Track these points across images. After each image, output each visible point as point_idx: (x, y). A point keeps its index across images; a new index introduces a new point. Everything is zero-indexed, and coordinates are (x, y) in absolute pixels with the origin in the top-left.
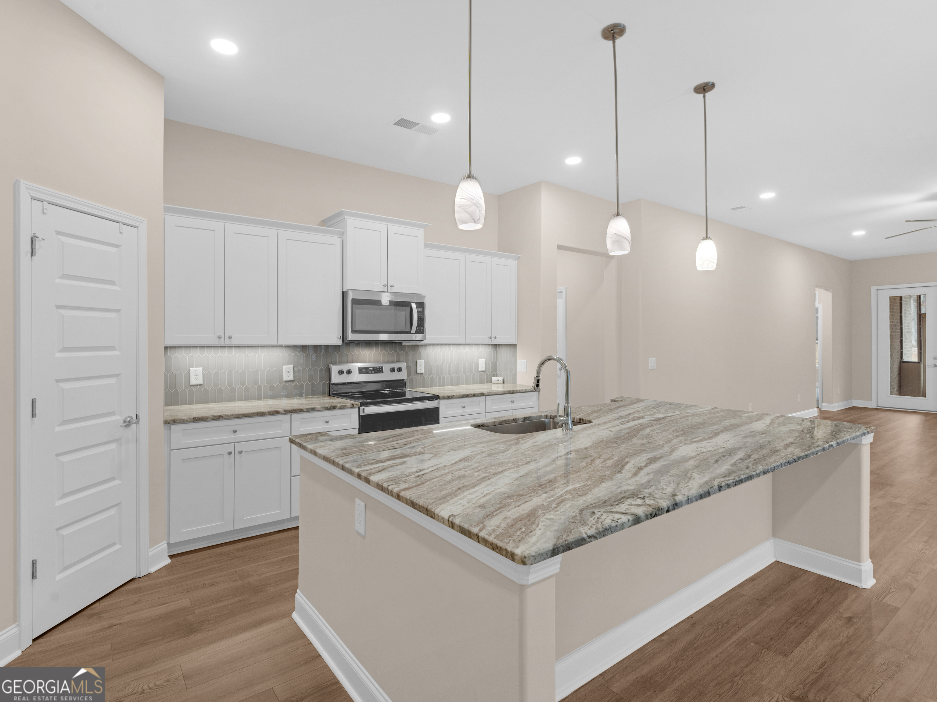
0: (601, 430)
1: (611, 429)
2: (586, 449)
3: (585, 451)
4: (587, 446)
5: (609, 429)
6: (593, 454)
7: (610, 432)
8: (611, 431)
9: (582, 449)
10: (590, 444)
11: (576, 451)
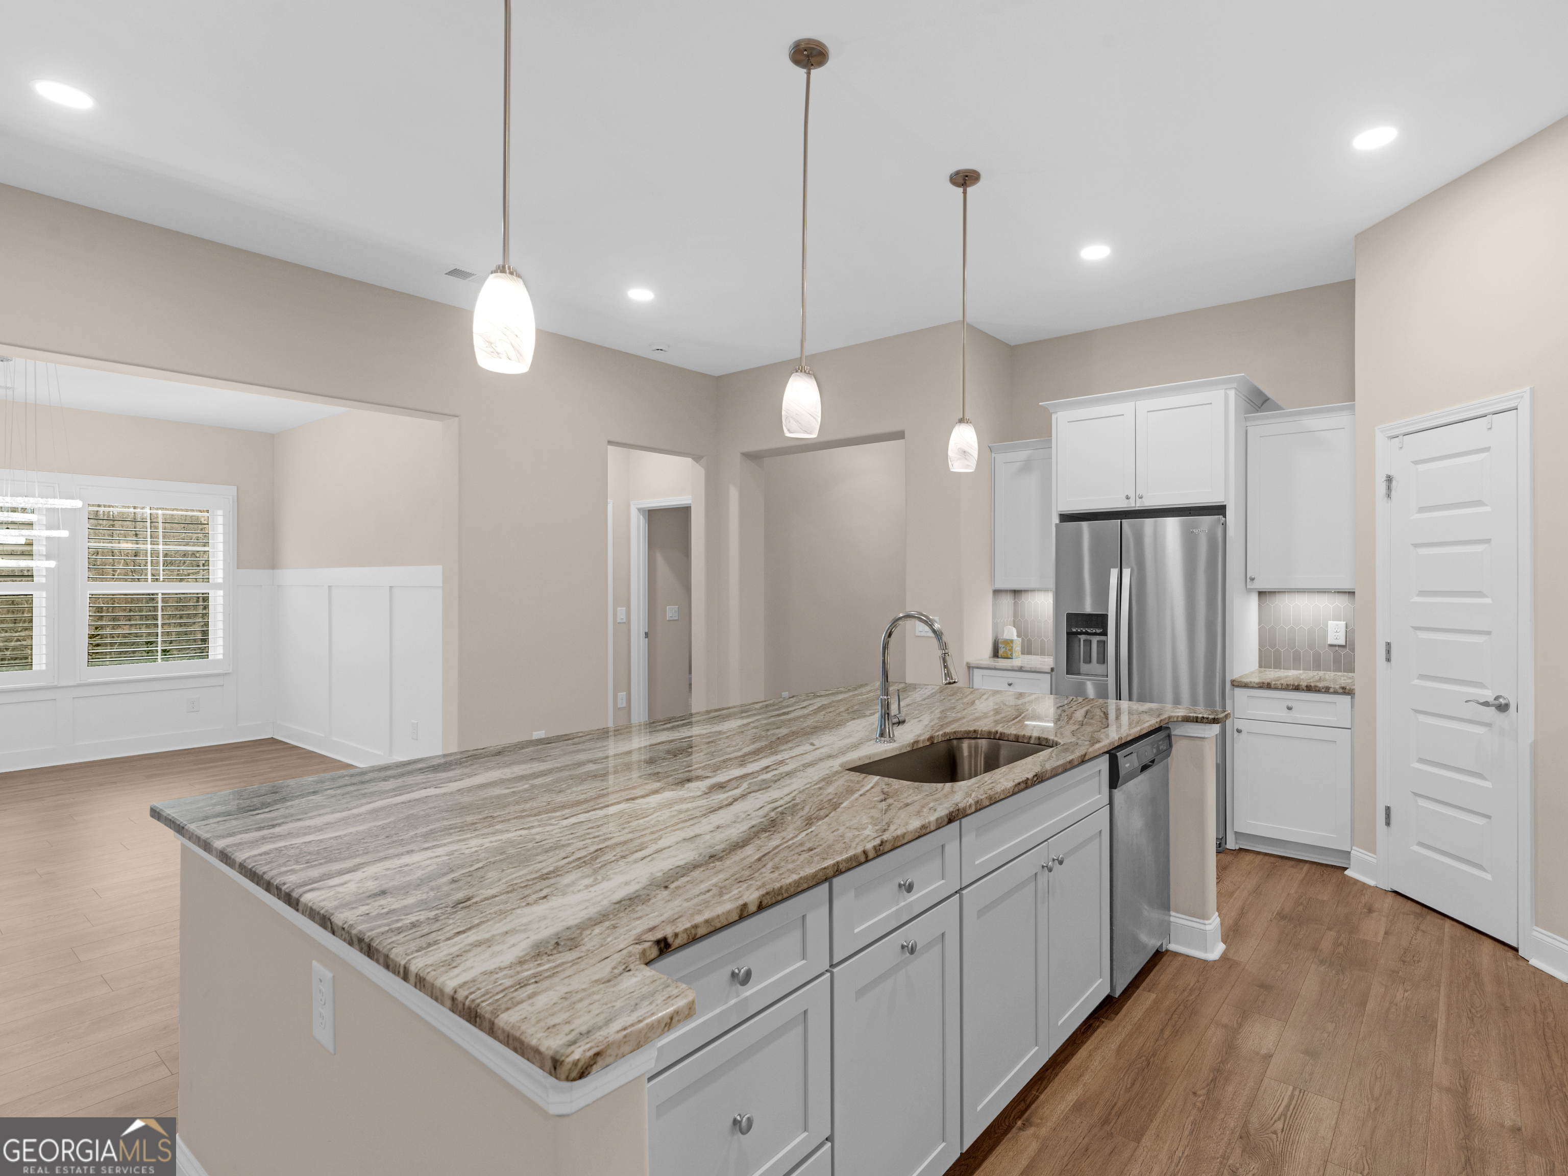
0: (827, 745)
1: (812, 748)
2: (854, 719)
3: (855, 717)
4: (853, 722)
5: (814, 747)
6: (846, 715)
7: (815, 742)
8: (812, 744)
9: (858, 718)
10: (848, 724)
11: (865, 716)
